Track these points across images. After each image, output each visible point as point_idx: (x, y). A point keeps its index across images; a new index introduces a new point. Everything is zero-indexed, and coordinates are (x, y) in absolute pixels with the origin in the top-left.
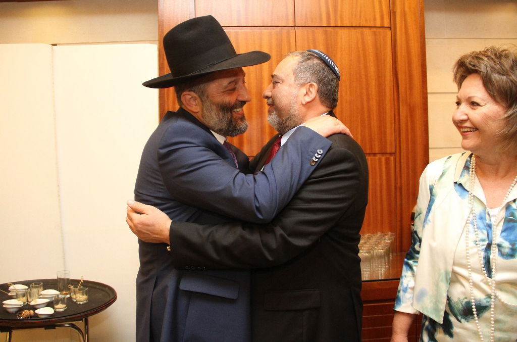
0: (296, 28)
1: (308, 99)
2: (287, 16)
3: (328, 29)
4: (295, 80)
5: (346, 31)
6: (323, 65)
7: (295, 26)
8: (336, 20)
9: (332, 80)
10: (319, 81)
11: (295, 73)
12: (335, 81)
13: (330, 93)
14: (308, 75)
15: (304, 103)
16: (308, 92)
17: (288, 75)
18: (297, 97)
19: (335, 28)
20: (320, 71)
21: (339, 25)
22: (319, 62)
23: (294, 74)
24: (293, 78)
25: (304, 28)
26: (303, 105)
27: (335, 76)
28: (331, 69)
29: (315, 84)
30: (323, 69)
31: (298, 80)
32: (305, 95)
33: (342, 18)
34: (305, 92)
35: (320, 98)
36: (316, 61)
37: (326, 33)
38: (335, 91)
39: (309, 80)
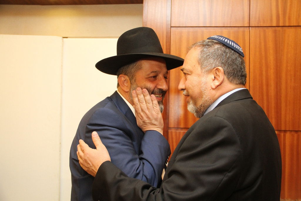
0: (250, 28)
1: (217, 83)
2: (243, 18)
3: (277, 28)
4: (201, 69)
5: (292, 30)
6: (223, 48)
7: (249, 27)
8: (284, 21)
9: (236, 59)
10: (223, 64)
11: (201, 63)
12: (239, 59)
13: (237, 72)
14: (212, 61)
15: (214, 87)
16: (216, 76)
17: (194, 66)
18: (206, 83)
19: (283, 27)
20: (223, 55)
21: (287, 25)
22: (219, 46)
23: (199, 64)
24: (199, 69)
25: (257, 28)
26: (213, 89)
27: (238, 54)
28: (233, 50)
29: (220, 68)
30: (225, 52)
31: (204, 68)
32: (214, 80)
33: (289, 19)
34: (213, 77)
35: (228, 78)
36: (217, 46)
37: (275, 32)
38: (241, 69)
39: (214, 65)
